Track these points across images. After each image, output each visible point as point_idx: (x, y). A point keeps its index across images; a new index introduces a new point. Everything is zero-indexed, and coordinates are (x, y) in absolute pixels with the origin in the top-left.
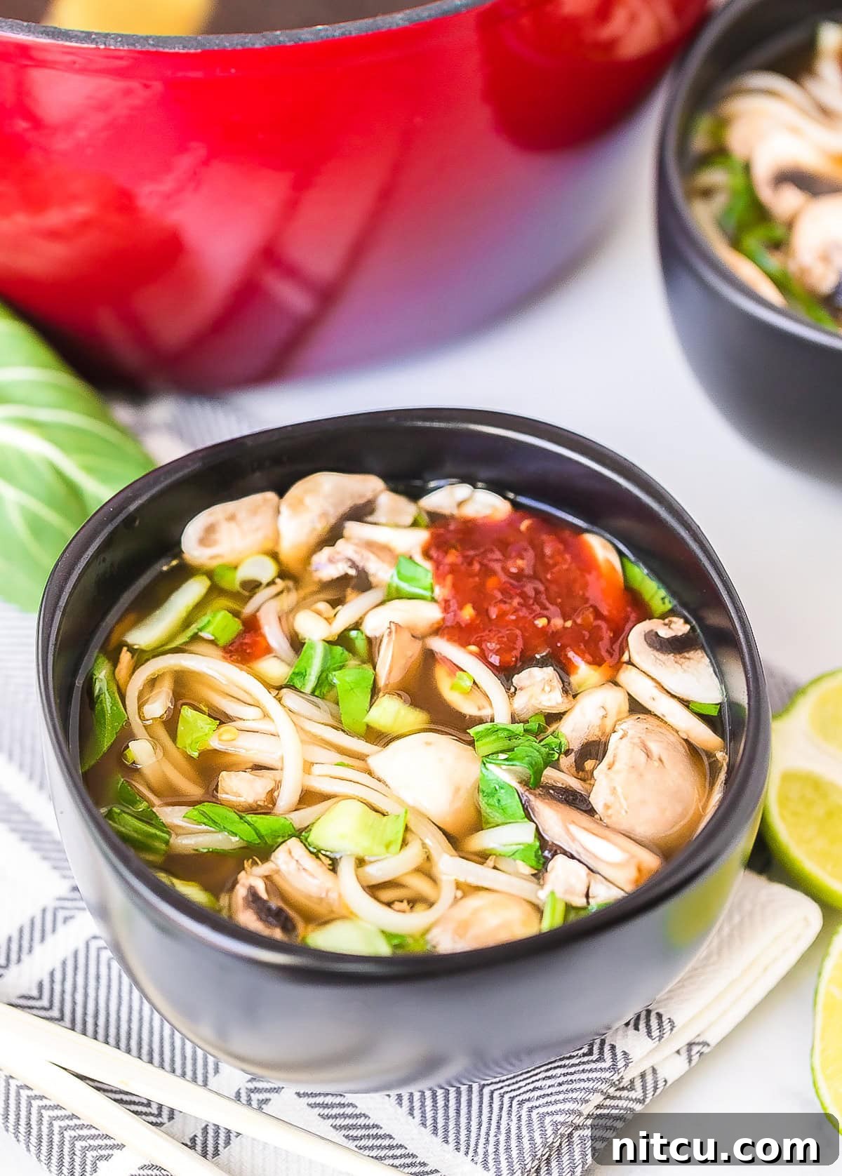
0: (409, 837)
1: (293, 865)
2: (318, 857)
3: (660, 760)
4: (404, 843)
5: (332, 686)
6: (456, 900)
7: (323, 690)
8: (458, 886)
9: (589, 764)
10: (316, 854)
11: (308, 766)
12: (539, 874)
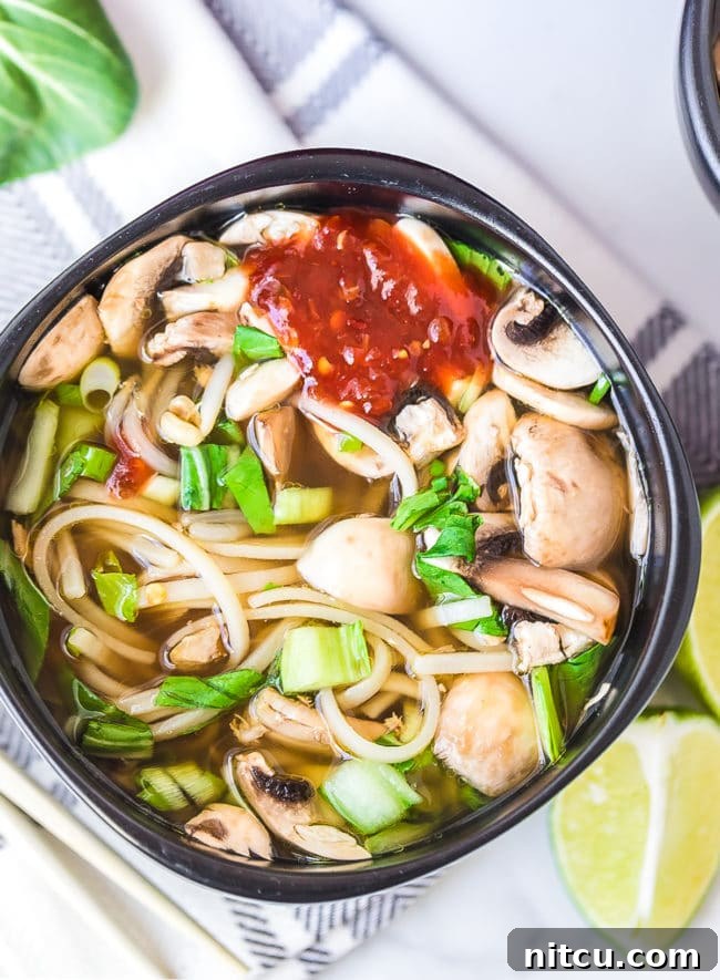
0: (371, 642)
1: (278, 717)
2: (297, 699)
3: (574, 485)
4: (371, 650)
5: (225, 489)
6: (443, 696)
7: (220, 501)
8: (439, 680)
9: (502, 490)
10: (293, 697)
11: (244, 599)
12: (508, 641)
